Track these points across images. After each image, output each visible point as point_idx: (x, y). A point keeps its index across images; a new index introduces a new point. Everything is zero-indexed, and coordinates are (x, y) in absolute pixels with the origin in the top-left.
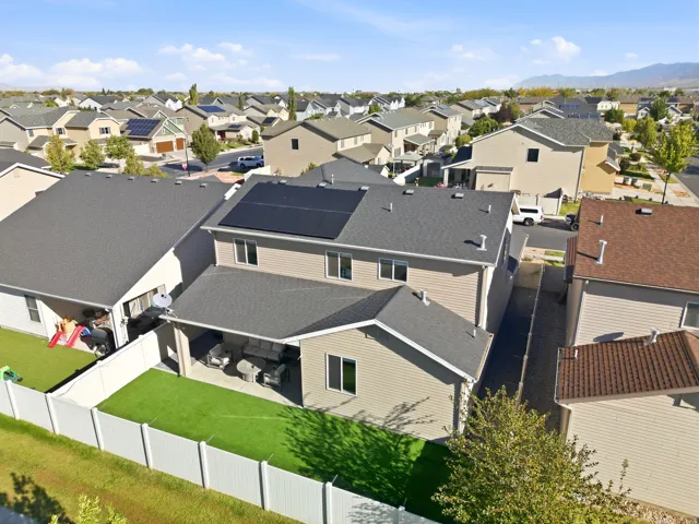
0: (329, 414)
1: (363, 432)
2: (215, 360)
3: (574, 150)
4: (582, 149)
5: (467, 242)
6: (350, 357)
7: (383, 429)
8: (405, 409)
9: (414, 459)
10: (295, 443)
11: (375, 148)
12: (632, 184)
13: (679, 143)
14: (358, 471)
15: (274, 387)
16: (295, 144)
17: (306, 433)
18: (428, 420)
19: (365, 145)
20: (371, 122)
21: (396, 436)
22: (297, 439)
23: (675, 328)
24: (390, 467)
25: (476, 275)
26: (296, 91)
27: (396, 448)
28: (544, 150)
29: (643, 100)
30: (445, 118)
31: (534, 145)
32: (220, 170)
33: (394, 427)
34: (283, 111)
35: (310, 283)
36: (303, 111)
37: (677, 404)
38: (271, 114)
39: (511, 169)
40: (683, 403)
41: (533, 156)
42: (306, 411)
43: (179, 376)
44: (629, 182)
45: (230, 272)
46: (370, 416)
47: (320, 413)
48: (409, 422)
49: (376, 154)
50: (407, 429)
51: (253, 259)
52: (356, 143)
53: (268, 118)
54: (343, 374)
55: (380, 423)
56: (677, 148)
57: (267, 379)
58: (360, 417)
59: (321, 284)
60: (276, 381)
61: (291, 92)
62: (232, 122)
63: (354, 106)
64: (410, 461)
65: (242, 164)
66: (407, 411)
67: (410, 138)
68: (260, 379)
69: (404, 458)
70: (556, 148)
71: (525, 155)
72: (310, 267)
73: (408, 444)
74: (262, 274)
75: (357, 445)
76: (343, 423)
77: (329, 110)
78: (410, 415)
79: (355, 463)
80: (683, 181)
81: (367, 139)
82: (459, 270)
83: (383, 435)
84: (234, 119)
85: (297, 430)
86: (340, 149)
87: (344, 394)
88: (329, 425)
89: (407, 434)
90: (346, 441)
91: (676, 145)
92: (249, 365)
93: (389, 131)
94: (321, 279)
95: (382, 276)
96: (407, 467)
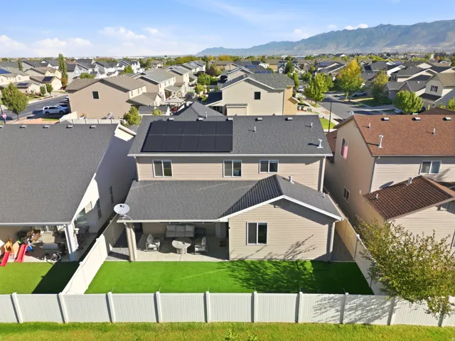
0: (248, 260)
1: (274, 265)
2: (151, 246)
3: (279, 91)
4: (283, 91)
5: (310, 144)
6: (263, 222)
7: (284, 261)
8: (298, 245)
9: (311, 272)
10: (241, 281)
11: (153, 95)
12: (302, 110)
13: (319, 85)
14: (288, 286)
15: (202, 253)
16: (96, 95)
17: (243, 274)
18: (312, 248)
19: (144, 93)
20: (142, 78)
21: (293, 262)
22: (241, 279)
23: (417, 175)
24: (303, 279)
25: (319, 162)
26: (64, 56)
27: (299, 269)
28: (263, 93)
29: (280, 62)
30: (181, 75)
31: (258, 90)
32: (28, 118)
33: (291, 257)
34: (57, 72)
35: (213, 182)
36: (72, 71)
37: (439, 209)
38: (48, 74)
39: (246, 105)
40: (442, 208)
41: (257, 96)
42: (232, 262)
43: (130, 262)
44: (300, 108)
45: (152, 184)
46: (275, 255)
47: (242, 261)
48: (300, 252)
49: (154, 99)
50: (299, 257)
51: (168, 173)
52: (139, 93)
53: (46, 77)
54: (259, 233)
55: (282, 257)
56: (319, 88)
57: (197, 249)
58: (269, 257)
59: (220, 182)
60: (203, 249)
61: (61, 58)
62: (18, 81)
63: (107, 68)
64: (311, 273)
65: (47, 112)
66: (300, 246)
67: (167, 88)
68: (191, 250)
69: (306, 273)
70: (270, 91)
71: (253, 96)
72: (213, 171)
73: (302, 264)
74: (176, 182)
75: (276, 273)
76: (259, 263)
77: (90, 70)
78: (302, 248)
79: (283, 282)
80: (323, 106)
81: (144, 90)
82: (308, 161)
83: (285, 264)
84: (20, 79)
85: (236, 274)
86: (131, 97)
87: (258, 245)
88: (252, 266)
89: (298, 260)
90: (269, 272)
91: (318, 86)
92: (180, 243)
93: (156, 84)
94: (221, 179)
95: (261, 171)
96: (311, 277)
